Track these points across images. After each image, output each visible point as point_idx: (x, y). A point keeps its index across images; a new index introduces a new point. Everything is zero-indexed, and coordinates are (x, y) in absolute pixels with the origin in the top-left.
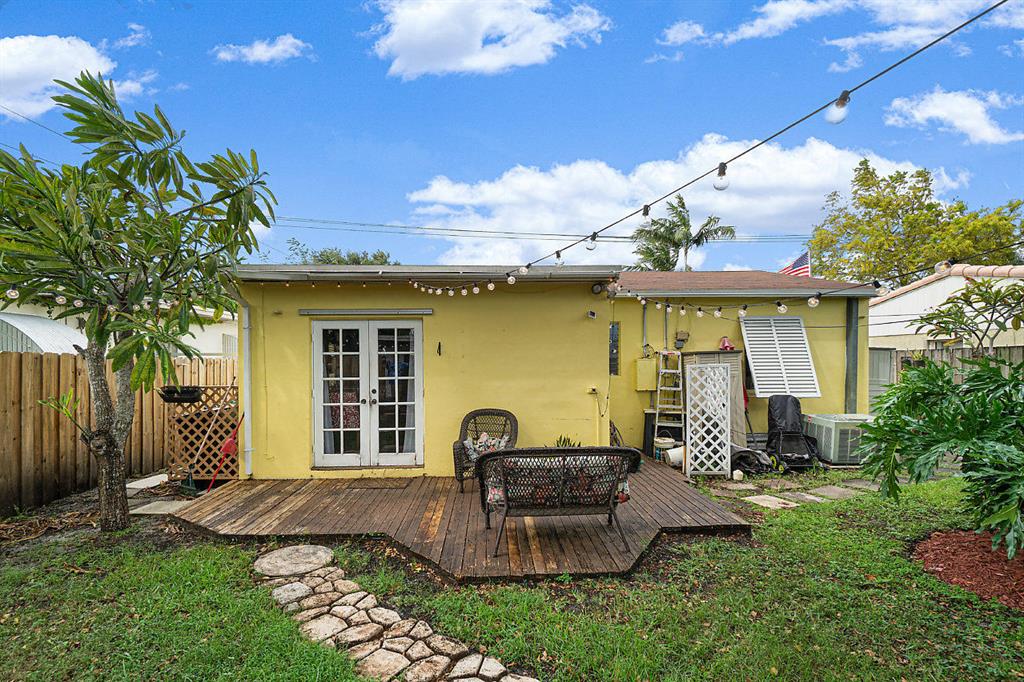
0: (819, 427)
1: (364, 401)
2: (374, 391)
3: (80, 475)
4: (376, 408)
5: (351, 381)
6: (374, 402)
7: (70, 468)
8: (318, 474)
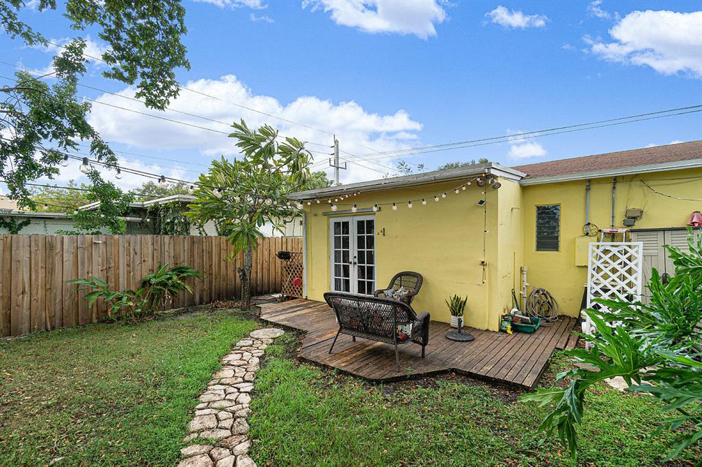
1: (351, 263)
2: (355, 257)
3: (259, 289)
4: (356, 266)
5: (345, 251)
6: (355, 263)
7: (255, 285)
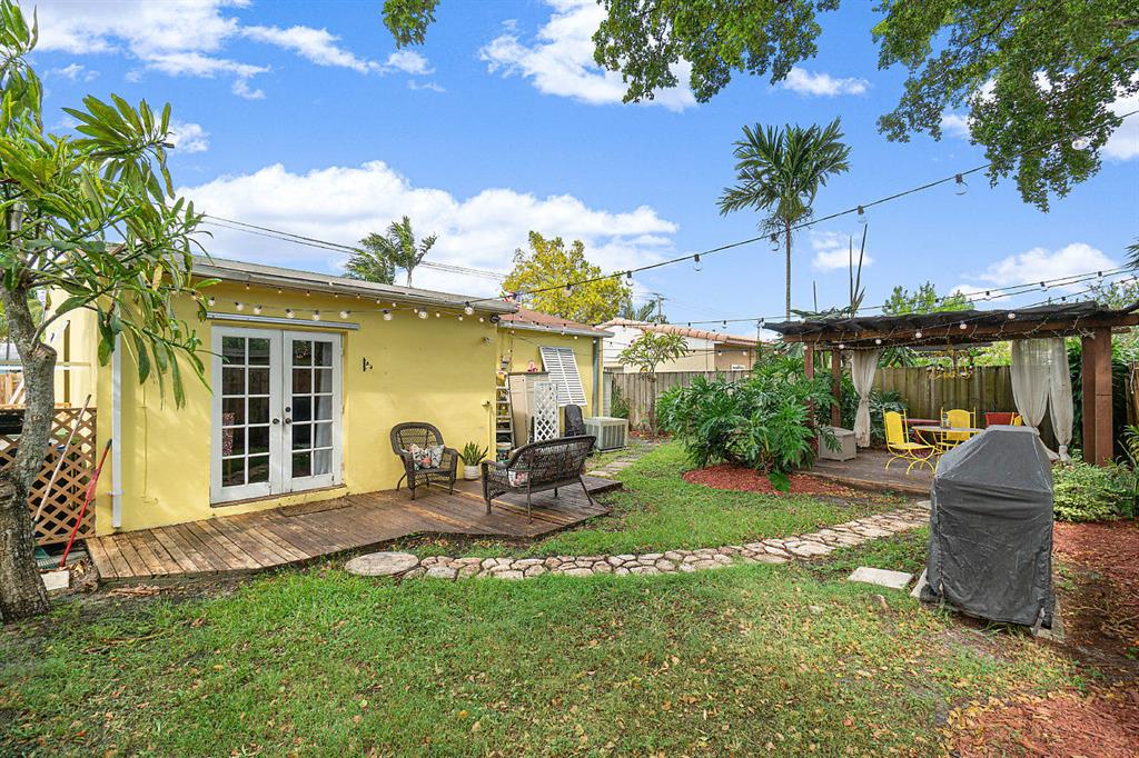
0: (591, 426)
1: (276, 421)
2: (288, 410)
4: (289, 428)
5: (260, 398)
6: (288, 422)
8: (221, 512)
